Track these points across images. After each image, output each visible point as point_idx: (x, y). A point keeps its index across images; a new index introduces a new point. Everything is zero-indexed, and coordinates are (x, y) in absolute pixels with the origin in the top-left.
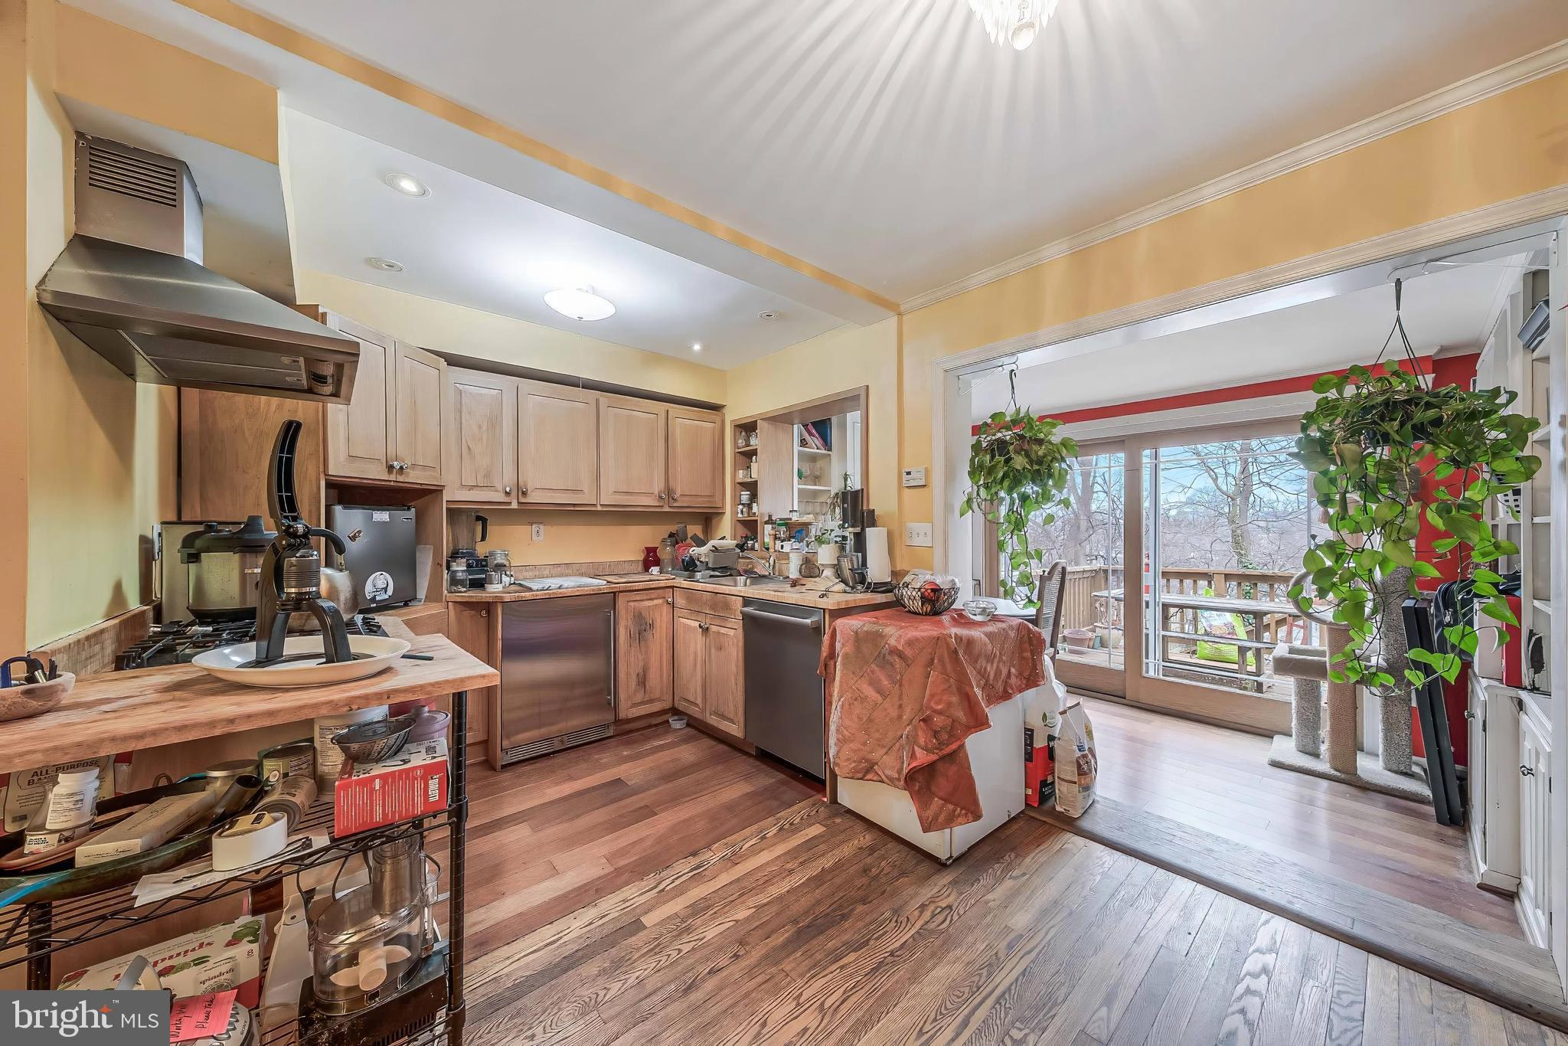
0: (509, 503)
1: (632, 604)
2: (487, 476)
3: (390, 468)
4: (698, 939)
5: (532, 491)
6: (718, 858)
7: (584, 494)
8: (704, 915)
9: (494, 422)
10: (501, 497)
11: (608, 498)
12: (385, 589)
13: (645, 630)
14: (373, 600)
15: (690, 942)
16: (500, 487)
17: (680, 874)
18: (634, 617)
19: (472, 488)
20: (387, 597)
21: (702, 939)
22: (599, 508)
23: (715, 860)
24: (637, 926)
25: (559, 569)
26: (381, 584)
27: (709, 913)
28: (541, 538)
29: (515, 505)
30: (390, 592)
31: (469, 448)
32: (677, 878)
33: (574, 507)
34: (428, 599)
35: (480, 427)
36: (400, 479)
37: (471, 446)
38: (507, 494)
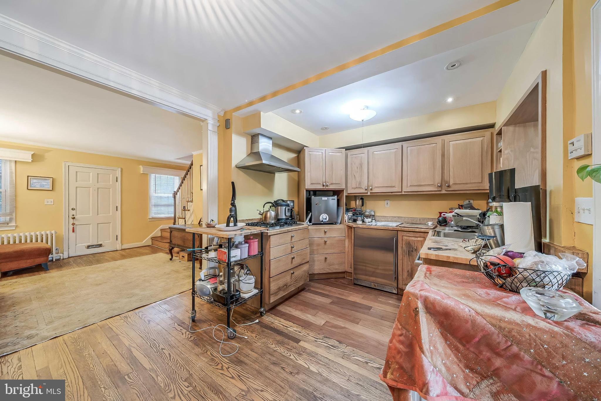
0: (367, 193)
1: (405, 237)
2: (360, 183)
3: (323, 186)
4: (296, 359)
5: (374, 188)
6: (342, 351)
7: (396, 187)
8: (309, 357)
9: (361, 165)
10: (364, 191)
11: (406, 189)
12: (326, 219)
13: (412, 251)
14: (322, 221)
15: (295, 357)
16: (363, 187)
17: (327, 343)
18: (406, 243)
19: (355, 188)
20: (326, 221)
21: (297, 360)
22: (403, 193)
23: (341, 350)
24: (297, 341)
25: (395, 219)
26: (324, 217)
27: (309, 358)
28: (388, 206)
29: (369, 194)
30: (327, 219)
31: (354, 176)
32: (324, 342)
33: (392, 193)
34: (340, 223)
35: (357, 168)
36: (327, 188)
37: (355, 175)
38: (366, 190)
